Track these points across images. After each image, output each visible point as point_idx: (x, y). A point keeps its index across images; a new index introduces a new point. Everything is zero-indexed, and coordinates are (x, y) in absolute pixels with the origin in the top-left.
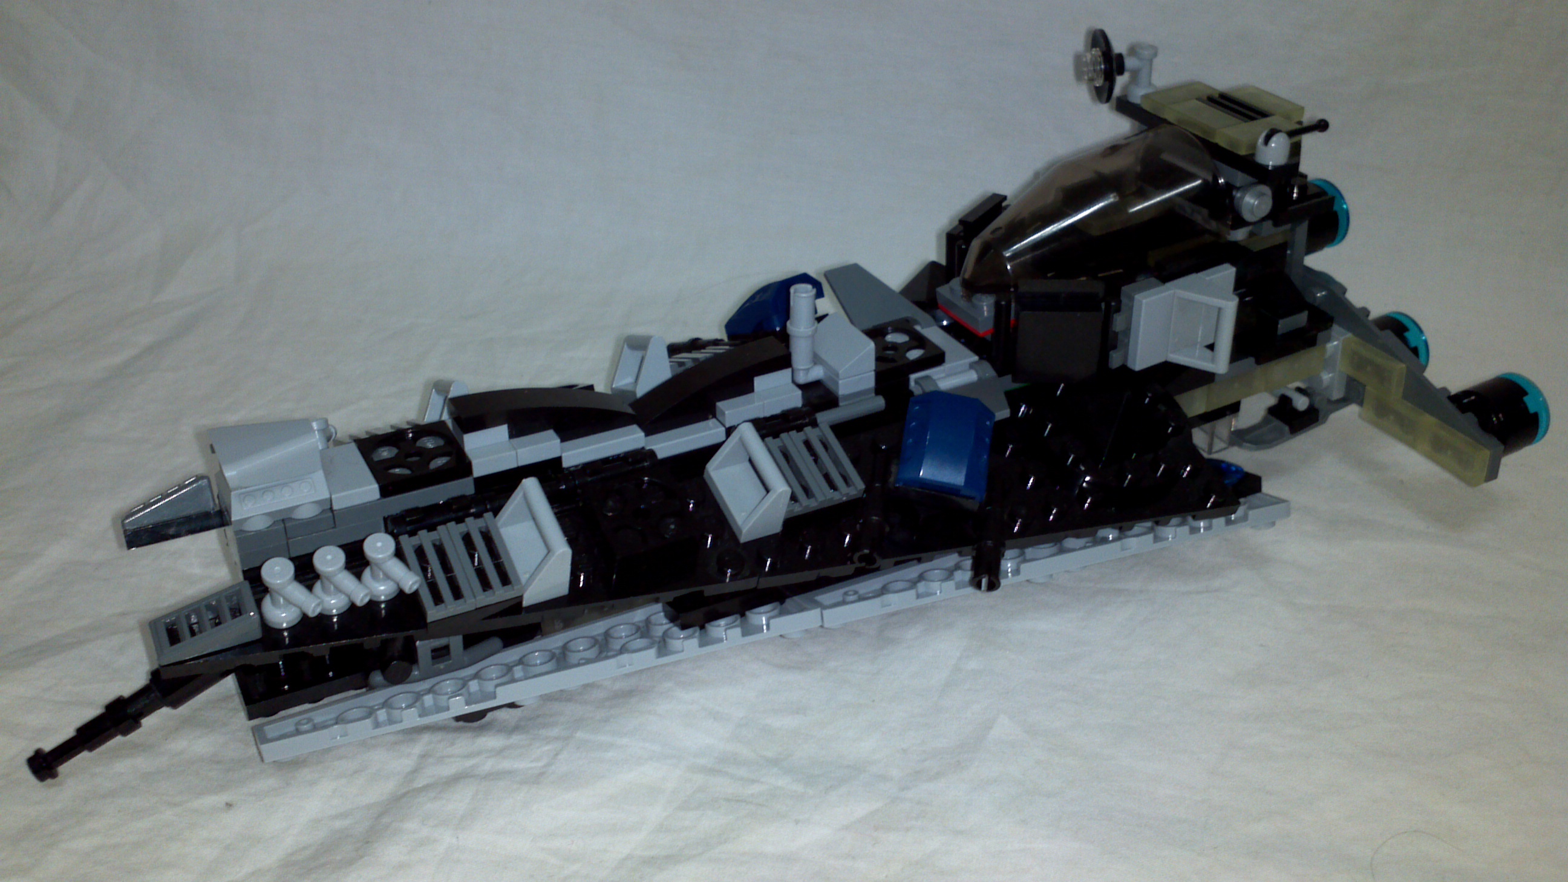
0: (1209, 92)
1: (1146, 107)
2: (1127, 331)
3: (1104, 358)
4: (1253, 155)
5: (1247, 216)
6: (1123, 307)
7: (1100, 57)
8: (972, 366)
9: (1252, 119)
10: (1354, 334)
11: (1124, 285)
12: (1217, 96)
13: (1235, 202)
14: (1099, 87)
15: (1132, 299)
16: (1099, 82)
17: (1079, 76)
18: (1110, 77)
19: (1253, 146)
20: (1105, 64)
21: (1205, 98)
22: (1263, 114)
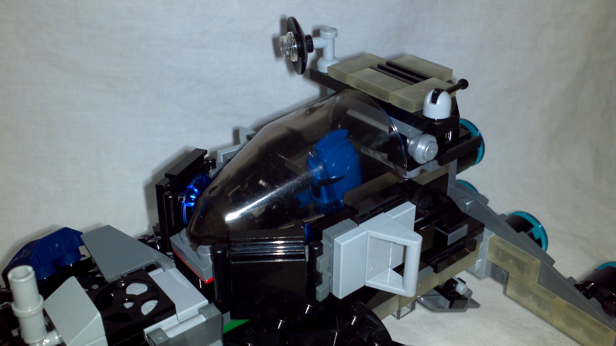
0: (379, 62)
1: (333, 76)
2: (330, 269)
3: (312, 293)
4: (422, 111)
5: (419, 159)
6: (325, 250)
7: (293, 39)
8: (201, 311)
9: (416, 82)
10: (497, 234)
11: (324, 229)
12: (385, 64)
13: (409, 149)
14: (295, 62)
15: (332, 241)
16: (295, 59)
17: (278, 54)
18: (302, 54)
19: (422, 104)
20: (298, 44)
21: (376, 66)
22: (424, 78)
